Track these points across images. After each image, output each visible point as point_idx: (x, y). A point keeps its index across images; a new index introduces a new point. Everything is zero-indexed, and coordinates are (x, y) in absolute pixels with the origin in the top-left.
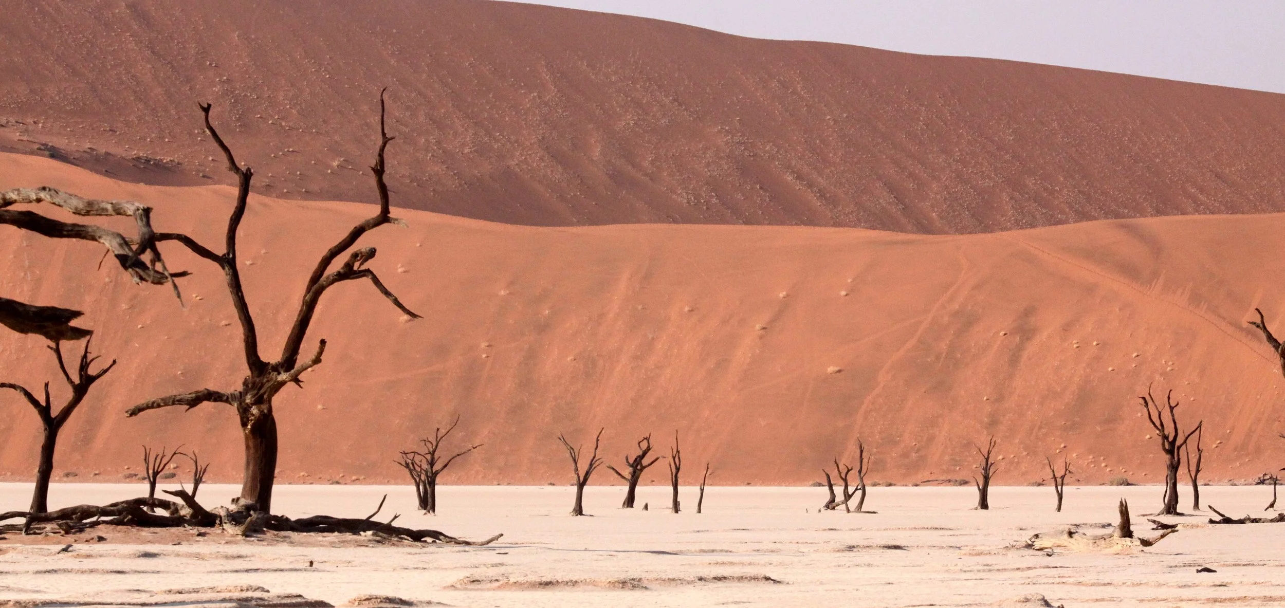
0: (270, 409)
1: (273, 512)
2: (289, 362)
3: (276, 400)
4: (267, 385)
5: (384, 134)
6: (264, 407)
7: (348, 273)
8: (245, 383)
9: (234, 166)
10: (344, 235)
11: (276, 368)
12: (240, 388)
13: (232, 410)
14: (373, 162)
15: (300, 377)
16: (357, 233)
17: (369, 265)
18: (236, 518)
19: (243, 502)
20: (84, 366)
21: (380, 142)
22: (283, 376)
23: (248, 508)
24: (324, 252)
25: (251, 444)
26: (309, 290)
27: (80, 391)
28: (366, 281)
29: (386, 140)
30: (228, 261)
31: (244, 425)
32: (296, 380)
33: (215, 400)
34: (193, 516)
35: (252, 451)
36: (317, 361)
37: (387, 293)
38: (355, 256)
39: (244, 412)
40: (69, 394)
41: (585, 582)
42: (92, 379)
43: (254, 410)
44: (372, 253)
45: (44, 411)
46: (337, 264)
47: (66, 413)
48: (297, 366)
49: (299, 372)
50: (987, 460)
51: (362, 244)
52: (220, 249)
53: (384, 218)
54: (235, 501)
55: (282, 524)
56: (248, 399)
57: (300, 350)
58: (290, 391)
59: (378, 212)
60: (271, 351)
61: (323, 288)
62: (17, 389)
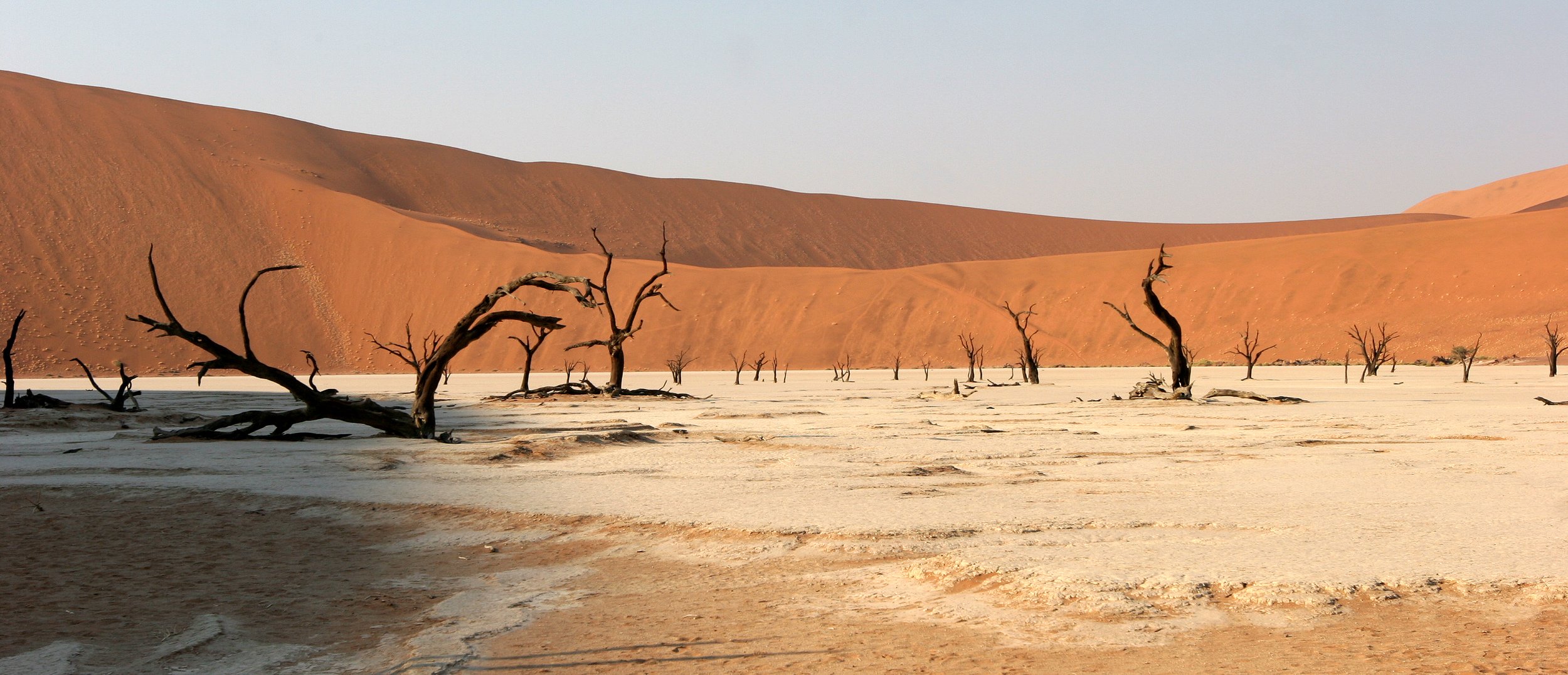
0: (621, 347)
1: (622, 388)
2: (628, 329)
3: (623, 344)
4: (620, 338)
5: (665, 239)
6: (619, 347)
7: (651, 294)
8: (611, 337)
9: (607, 253)
10: (649, 278)
11: (623, 331)
12: (609, 339)
13: (606, 349)
14: (661, 250)
15: (633, 335)
16: (655, 278)
17: (659, 290)
18: (608, 390)
19: (611, 384)
20: (543, 330)
21: (663, 242)
22: (626, 334)
23: (613, 386)
24: (642, 285)
25: (614, 361)
26: (636, 301)
27: (541, 339)
28: (658, 297)
29: (665, 241)
30: (604, 290)
31: (611, 354)
32: (631, 336)
33: (599, 344)
34: (591, 390)
35: (614, 364)
36: (639, 328)
37: (666, 301)
38: (654, 287)
39: (611, 348)
40: (537, 341)
41: (749, 415)
43: (615, 348)
44: (660, 286)
45: (528, 348)
46: (647, 290)
47: (536, 348)
48: (632, 330)
49: (633, 333)
50: (898, 360)
51: (656, 282)
52: (601, 285)
53: (665, 272)
54: (607, 383)
55: (626, 392)
56: (612, 344)
57: (633, 324)
58: (629, 340)
59: (663, 269)
60: (621, 325)
61: (641, 300)
62: (518, 341)
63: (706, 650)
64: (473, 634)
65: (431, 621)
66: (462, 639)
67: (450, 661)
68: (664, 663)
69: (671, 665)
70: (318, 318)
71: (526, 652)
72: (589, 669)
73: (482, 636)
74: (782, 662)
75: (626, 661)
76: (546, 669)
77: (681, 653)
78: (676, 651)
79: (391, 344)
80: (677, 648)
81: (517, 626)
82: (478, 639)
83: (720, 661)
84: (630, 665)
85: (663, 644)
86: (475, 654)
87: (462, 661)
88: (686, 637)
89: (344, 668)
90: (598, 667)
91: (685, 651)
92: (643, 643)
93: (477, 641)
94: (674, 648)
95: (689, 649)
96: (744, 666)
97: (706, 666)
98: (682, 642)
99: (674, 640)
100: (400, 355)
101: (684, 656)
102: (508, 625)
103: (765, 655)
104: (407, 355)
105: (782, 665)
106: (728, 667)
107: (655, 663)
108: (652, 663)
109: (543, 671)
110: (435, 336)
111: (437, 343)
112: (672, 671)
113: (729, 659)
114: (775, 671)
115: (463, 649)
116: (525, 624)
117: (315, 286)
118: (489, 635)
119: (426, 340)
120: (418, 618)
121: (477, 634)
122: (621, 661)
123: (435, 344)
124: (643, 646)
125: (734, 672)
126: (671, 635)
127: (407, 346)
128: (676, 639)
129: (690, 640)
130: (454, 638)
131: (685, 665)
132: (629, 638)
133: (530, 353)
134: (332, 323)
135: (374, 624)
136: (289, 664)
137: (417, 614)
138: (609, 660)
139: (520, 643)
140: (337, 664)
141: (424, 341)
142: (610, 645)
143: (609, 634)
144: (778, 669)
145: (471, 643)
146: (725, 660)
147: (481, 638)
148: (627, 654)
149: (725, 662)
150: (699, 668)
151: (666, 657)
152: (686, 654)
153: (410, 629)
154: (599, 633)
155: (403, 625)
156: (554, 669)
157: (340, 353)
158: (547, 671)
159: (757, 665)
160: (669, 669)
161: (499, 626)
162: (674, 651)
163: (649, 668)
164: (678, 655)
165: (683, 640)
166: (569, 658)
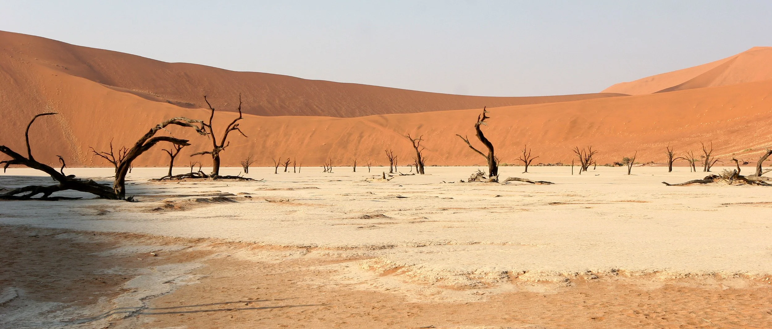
1: (219, 175)
2: (222, 146)
3: (219, 153)
4: (218, 150)
5: (240, 102)
6: (217, 155)
7: (234, 129)
8: (213, 150)
9: (211, 109)
10: (233, 121)
11: (219, 147)
12: (212, 151)
13: (211, 156)
14: (238, 107)
16: (235, 121)
17: (238, 127)
18: (212, 176)
19: (213, 173)
20: (179, 146)
22: (221, 149)
24: (229, 124)
26: (226, 132)
27: (178, 151)
28: (237, 130)
29: (241, 103)
30: (210, 126)
31: (213, 158)
32: (224, 149)
33: (208, 153)
34: (203, 176)
35: (215, 163)
36: (228, 146)
37: (241, 132)
38: (235, 125)
39: (213, 155)
40: (176, 151)
41: (282, 189)
42: (181, 148)
43: (215, 155)
44: (238, 125)
45: (172, 155)
46: (231, 127)
47: (175, 155)
48: (224, 147)
49: (224, 148)
50: (355, 162)
51: (236, 123)
52: (208, 124)
53: (241, 118)
55: (221, 177)
56: (214, 153)
57: (224, 144)
58: (222, 151)
59: (239, 117)
60: (218, 144)
61: (229, 132)
62: (166, 152)
63: (262, 304)
64: (145, 296)
65: (124, 290)
66: (140, 299)
67: (134, 310)
68: (241, 311)
69: (245, 312)
70: (65, 139)
71: (172, 305)
72: (204, 314)
74: (300, 310)
75: (222, 310)
76: (183, 314)
77: (249, 306)
78: (247, 305)
79: (102, 152)
81: (167, 293)
82: (148, 299)
83: (269, 309)
84: (224, 312)
85: (240, 301)
86: (146, 307)
87: (140, 309)
88: (252, 298)
89: (80, 314)
90: (208, 313)
91: (252, 305)
92: (231, 301)
93: (147, 300)
94: (246, 303)
95: (254, 303)
96: (281, 312)
97: (262, 312)
98: (250, 300)
99: (246, 299)
100: (107, 158)
101: (251, 307)
102: (163, 292)
103: (291, 306)
104: (111, 158)
105: (299, 311)
106: (272, 312)
107: (237, 311)
108: (235, 311)
109: (181, 315)
110: (125, 149)
111: (126, 152)
112: (245, 315)
113: (273, 309)
114: (296, 314)
115: (140, 304)
116: (171, 292)
117: (64, 123)
118: (153, 297)
119: (120, 151)
120: (117, 289)
121: (147, 297)
122: (220, 310)
123: (125, 153)
124: (231, 303)
125: (276, 315)
126: (244, 297)
127: (111, 154)
128: (247, 299)
129: (254, 299)
130: (135, 298)
131: (251, 312)
132: (223, 298)
133: (173, 158)
134: (72, 142)
135: (95, 292)
136: (52, 312)
137: (117, 287)
138: (213, 309)
139: (169, 301)
140: (76, 312)
141: (119, 151)
142: (214, 302)
143: (213, 297)
144: (297, 313)
145: (144, 301)
146: (271, 309)
147: (149, 299)
148: (223, 306)
149: (271, 310)
150: (258, 313)
151: (242, 308)
152: (252, 306)
153: (113, 294)
154: (209, 296)
155: (110, 292)
156: (186, 314)
157: (76, 157)
158: (182, 315)
159: (287, 311)
160: (243, 313)
161: (158, 292)
162: (246, 305)
163: (233, 313)
164: (248, 307)
165: (250, 299)
166: (194, 309)
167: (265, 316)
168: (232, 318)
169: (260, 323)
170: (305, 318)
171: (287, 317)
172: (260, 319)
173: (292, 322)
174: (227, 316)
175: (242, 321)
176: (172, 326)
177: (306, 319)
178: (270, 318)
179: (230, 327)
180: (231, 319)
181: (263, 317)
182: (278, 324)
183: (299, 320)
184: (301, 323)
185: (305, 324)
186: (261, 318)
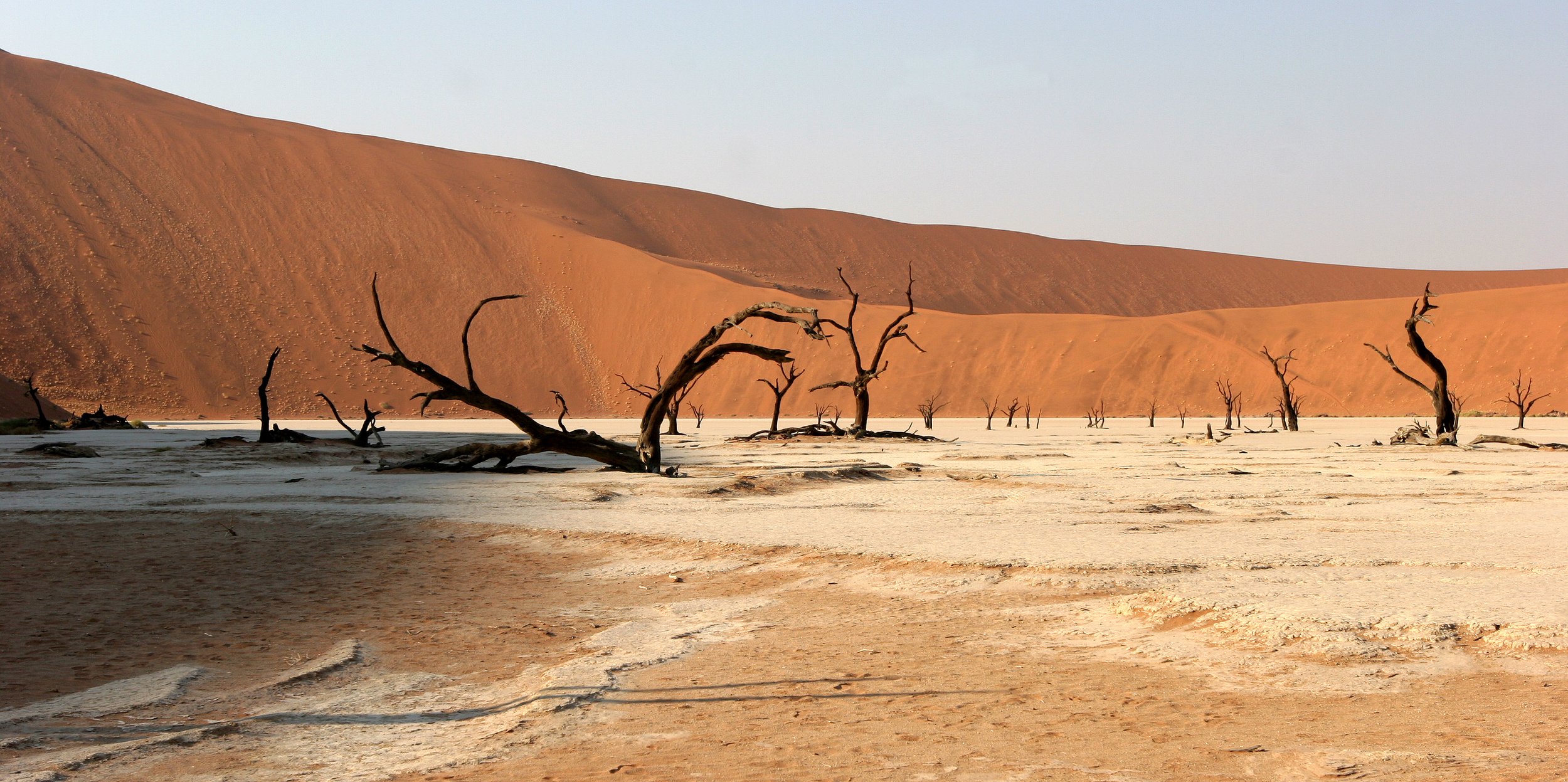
0: (866, 389)
1: (867, 430)
2: (873, 370)
3: (868, 385)
4: (865, 379)
5: (911, 279)
6: (864, 388)
7: (897, 334)
8: (856, 378)
9: (852, 293)
10: (895, 319)
11: (868, 373)
12: (854, 380)
13: (851, 389)
14: (907, 290)
16: (900, 318)
17: (905, 331)
18: (852, 432)
19: (855, 425)
20: (792, 372)
21: (909, 282)
22: (871, 376)
23: (857, 428)
24: (887, 326)
25: (858, 402)
26: (881, 341)
27: (790, 382)
28: (904, 337)
29: (912, 281)
30: (849, 330)
31: (856, 395)
32: (876, 377)
33: (844, 385)
34: (835, 431)
35: (859, 405)
36: (885, 369)
37: (912, 342)
38: (900, 327)
39: (856, 390)
40: (786, 383)
41: (992, 457)
42: (795, 377)
43: (860, 389)
44: (906, 326)
45: (776, 390)
46: (893, 331)
47: (785, 391)
48: (877, 371)
49: (878, 374)
50: (1153, 407)
51: (902, 323)
52: (846, 326)
53: (911, 312)
54: (852, 425)
55: (871, 434)
56: (857, 385)
57: (878, 365)
58: (874, 381)
59: (908, 310)
60: (866, 366)
61: (887, 340)
62: (767, 384)
63: (871, 687)
64: (621, 665)
65: (583, 651)
66: (607, 671)
67: (582, 692)
68: (821, 701)
69: (829, 703)
70: (578, 362)
71: (673, 684)
72: (735, 705)
73: (631, 668)
74: (954, 701)
75: (779, 698)
76: (687, 704)
77: (844, 690)
78: (839, 688)
80: (840, 685)
81: (673, 658)
83: (884, 699)
84: (781, 702)
85: (826, 680)
86: (614, 687)
87: (597, 693)
88: (855, 673)
89: (472, 699)
90: (747, 703)
91: (849, 688)
92: (805, 678)
93: (623, 673)
94: (837, 684)
95: (855, 684)
96: (911, 706)
97: (867, 704)
98: (848, 678)
99: (841, 675)
101: (846, 693)
102: (663, 657)
103: (934, 694)
105: (952, 706)
106: (891, 706)
107: (811, 701)
108: (807, 701)
109: (683, 707)
112: (828, 710)
113: (895, 698)
114: (944, 712)
115: (604, 680)
116: (683, 656)
117: (575, 331)
118: (639, 667)
120: (571, 648)
121: (625, 666)
122: (775, 697)
124: (804, 682)
125: (898, 712)
126: (838, 670)
128: (843, 675)
129: (858, 677)
130: (599, 669)
131: (844, 704)
132: (790, 673)
133: (779, 396)
134: (591, 368)
135: (523, 653)
136: (414, 693)
137: (572, 644)
138: (760, 696)
139: (670, 676)
140: (466, 695)
142: (767, 679)
143: (770, 668)
144: (948, 710)
145: (615, 675)
146: (889, 698)
147: (629, 670)
148: (782, 690)
149: (889, 701)
150: (859, 708)
151: (825, 694)
152: (849, 691)
153: (559, 659)
154: (760, 667)
155: (553, 654)
156: (696, 705)
157: (599, 397)
158: (687, 707)
159: (925, 705)
160: (825, 707)
161: (653, 657)
162: (835, 688)
163: (801, 706)
164: (839, 692)
165: (851, 676)
166: (717, 693)
167: (871, 715)
168: (796, 716)
169: (856, 731)
170: (962, 721)
171: (923, 717)
172: (858, 722)
173: (929, 728)
174: (786, 712)
175: (816, 724)
176: (656, 732)
177: (964, 724)
178: (883, 720)
179: (786, 736)
180: (794, 718)
181: (867, 717)
182: (897, 734)
183: (947, 725)
184: (949, 732)
185: (957, 734)
186: (862, 717)
